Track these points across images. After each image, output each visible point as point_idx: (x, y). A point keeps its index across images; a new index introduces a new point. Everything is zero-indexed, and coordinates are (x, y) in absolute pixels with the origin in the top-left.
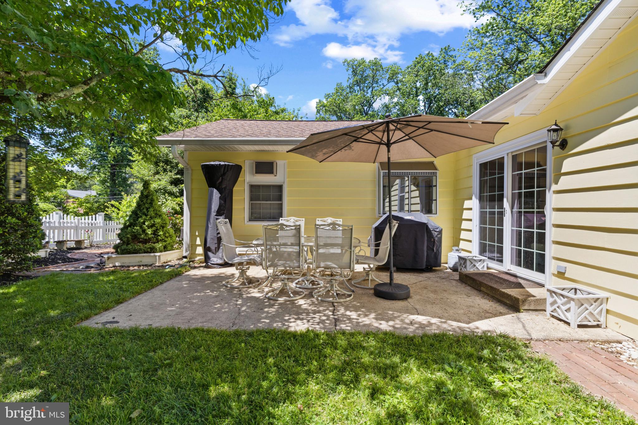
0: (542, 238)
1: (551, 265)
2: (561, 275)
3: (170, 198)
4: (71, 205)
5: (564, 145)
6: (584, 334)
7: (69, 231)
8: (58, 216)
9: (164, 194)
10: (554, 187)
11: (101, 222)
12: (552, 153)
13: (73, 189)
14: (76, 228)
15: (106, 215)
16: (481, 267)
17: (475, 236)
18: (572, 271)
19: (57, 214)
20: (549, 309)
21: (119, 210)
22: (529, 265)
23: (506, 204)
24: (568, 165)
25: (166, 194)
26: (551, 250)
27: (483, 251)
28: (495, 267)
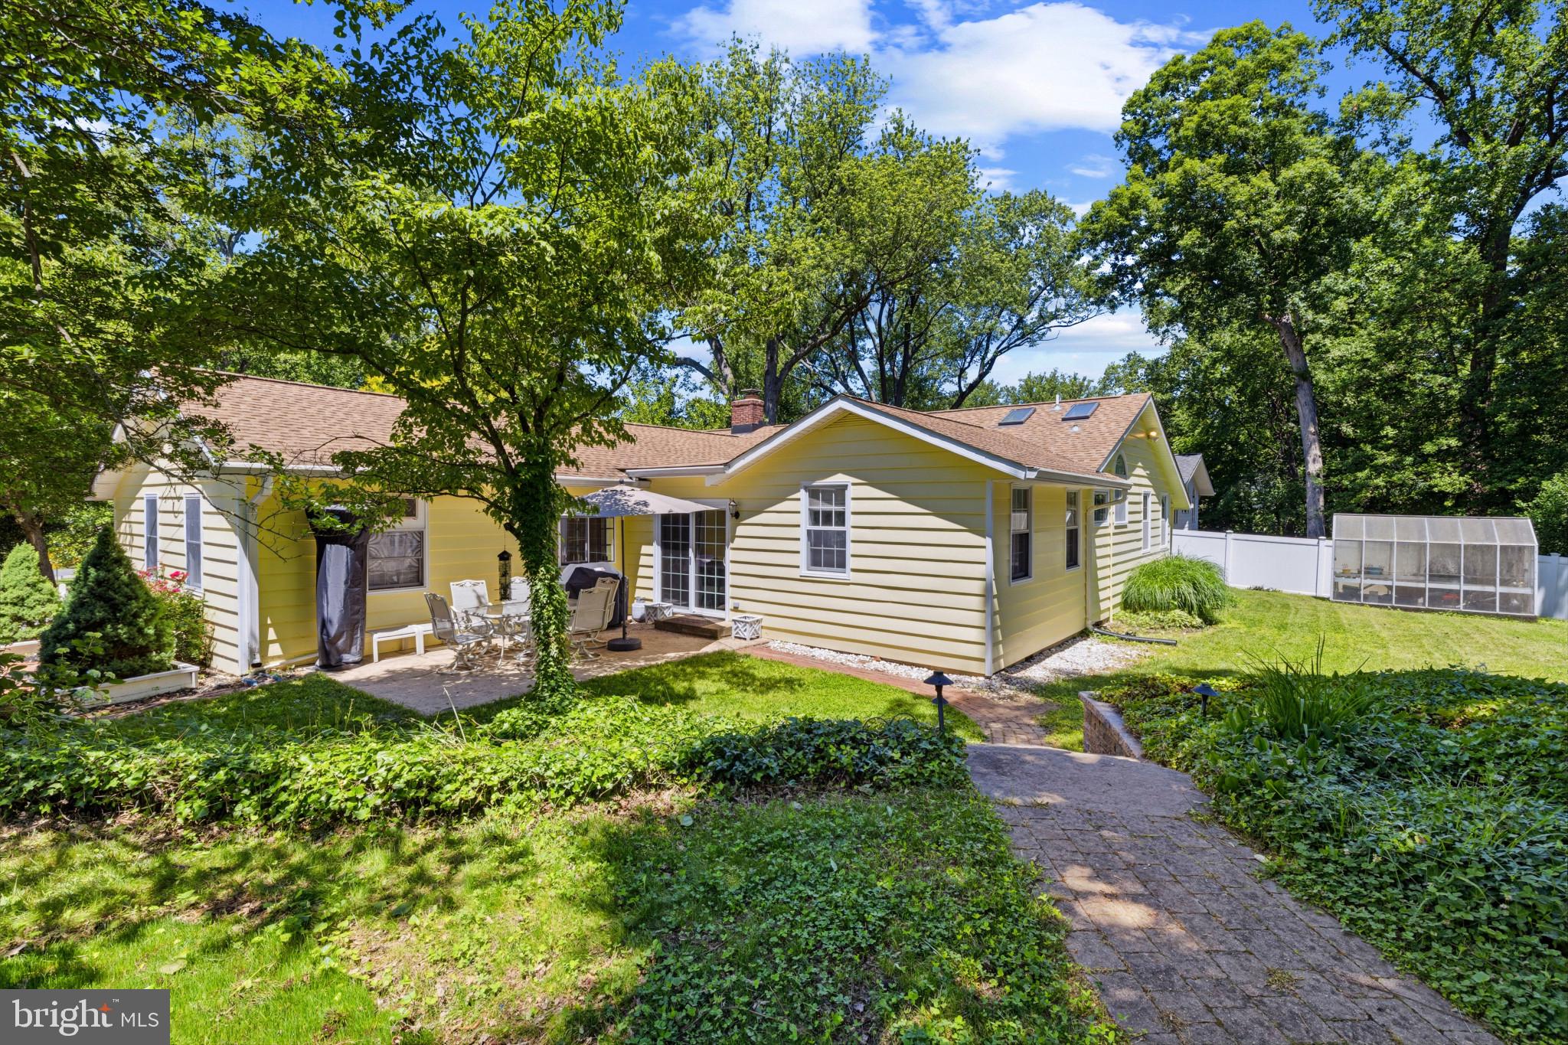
0: (721, 583)
1: (729, 603)
2: (736, 609)
5: (737, 515)
6: (753, 642)
10: (732, 545)
12: (729, 520)
16: (668, 614)
17: (657, 583)
18: (743, 605)
20: (734, 633)
22: (711, 606)
23: (691, 554)
24: (741, 530)
26: (729, 592)
27: (665, 596)
28: (680, 611)
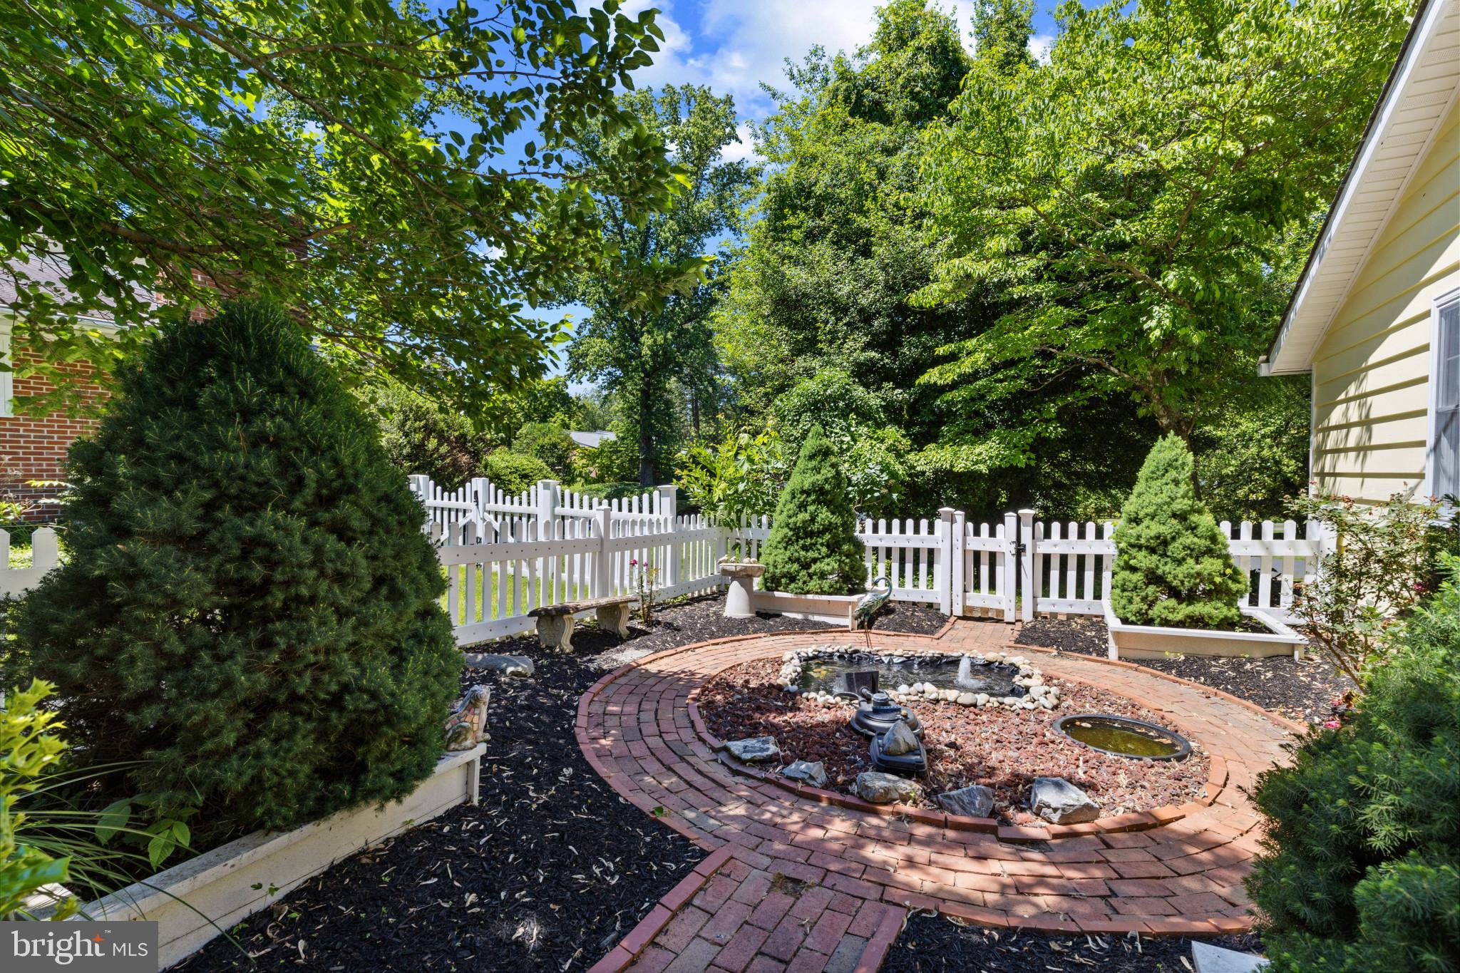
3: (863, 430)
4: (577, 461)
7: (577, 557)
8: (548, 492)
9: (844, 416)
11: (670, 518)
13: (580, 430)
14: (602, 548)
15: (681, 495)
19: (546, 487)
21: (713, 475)
25: (852, 415)
